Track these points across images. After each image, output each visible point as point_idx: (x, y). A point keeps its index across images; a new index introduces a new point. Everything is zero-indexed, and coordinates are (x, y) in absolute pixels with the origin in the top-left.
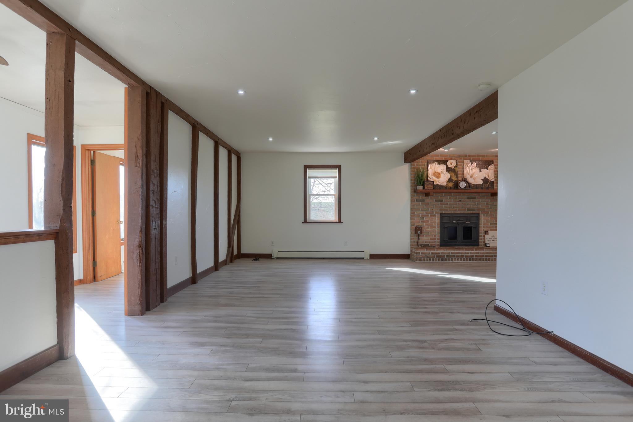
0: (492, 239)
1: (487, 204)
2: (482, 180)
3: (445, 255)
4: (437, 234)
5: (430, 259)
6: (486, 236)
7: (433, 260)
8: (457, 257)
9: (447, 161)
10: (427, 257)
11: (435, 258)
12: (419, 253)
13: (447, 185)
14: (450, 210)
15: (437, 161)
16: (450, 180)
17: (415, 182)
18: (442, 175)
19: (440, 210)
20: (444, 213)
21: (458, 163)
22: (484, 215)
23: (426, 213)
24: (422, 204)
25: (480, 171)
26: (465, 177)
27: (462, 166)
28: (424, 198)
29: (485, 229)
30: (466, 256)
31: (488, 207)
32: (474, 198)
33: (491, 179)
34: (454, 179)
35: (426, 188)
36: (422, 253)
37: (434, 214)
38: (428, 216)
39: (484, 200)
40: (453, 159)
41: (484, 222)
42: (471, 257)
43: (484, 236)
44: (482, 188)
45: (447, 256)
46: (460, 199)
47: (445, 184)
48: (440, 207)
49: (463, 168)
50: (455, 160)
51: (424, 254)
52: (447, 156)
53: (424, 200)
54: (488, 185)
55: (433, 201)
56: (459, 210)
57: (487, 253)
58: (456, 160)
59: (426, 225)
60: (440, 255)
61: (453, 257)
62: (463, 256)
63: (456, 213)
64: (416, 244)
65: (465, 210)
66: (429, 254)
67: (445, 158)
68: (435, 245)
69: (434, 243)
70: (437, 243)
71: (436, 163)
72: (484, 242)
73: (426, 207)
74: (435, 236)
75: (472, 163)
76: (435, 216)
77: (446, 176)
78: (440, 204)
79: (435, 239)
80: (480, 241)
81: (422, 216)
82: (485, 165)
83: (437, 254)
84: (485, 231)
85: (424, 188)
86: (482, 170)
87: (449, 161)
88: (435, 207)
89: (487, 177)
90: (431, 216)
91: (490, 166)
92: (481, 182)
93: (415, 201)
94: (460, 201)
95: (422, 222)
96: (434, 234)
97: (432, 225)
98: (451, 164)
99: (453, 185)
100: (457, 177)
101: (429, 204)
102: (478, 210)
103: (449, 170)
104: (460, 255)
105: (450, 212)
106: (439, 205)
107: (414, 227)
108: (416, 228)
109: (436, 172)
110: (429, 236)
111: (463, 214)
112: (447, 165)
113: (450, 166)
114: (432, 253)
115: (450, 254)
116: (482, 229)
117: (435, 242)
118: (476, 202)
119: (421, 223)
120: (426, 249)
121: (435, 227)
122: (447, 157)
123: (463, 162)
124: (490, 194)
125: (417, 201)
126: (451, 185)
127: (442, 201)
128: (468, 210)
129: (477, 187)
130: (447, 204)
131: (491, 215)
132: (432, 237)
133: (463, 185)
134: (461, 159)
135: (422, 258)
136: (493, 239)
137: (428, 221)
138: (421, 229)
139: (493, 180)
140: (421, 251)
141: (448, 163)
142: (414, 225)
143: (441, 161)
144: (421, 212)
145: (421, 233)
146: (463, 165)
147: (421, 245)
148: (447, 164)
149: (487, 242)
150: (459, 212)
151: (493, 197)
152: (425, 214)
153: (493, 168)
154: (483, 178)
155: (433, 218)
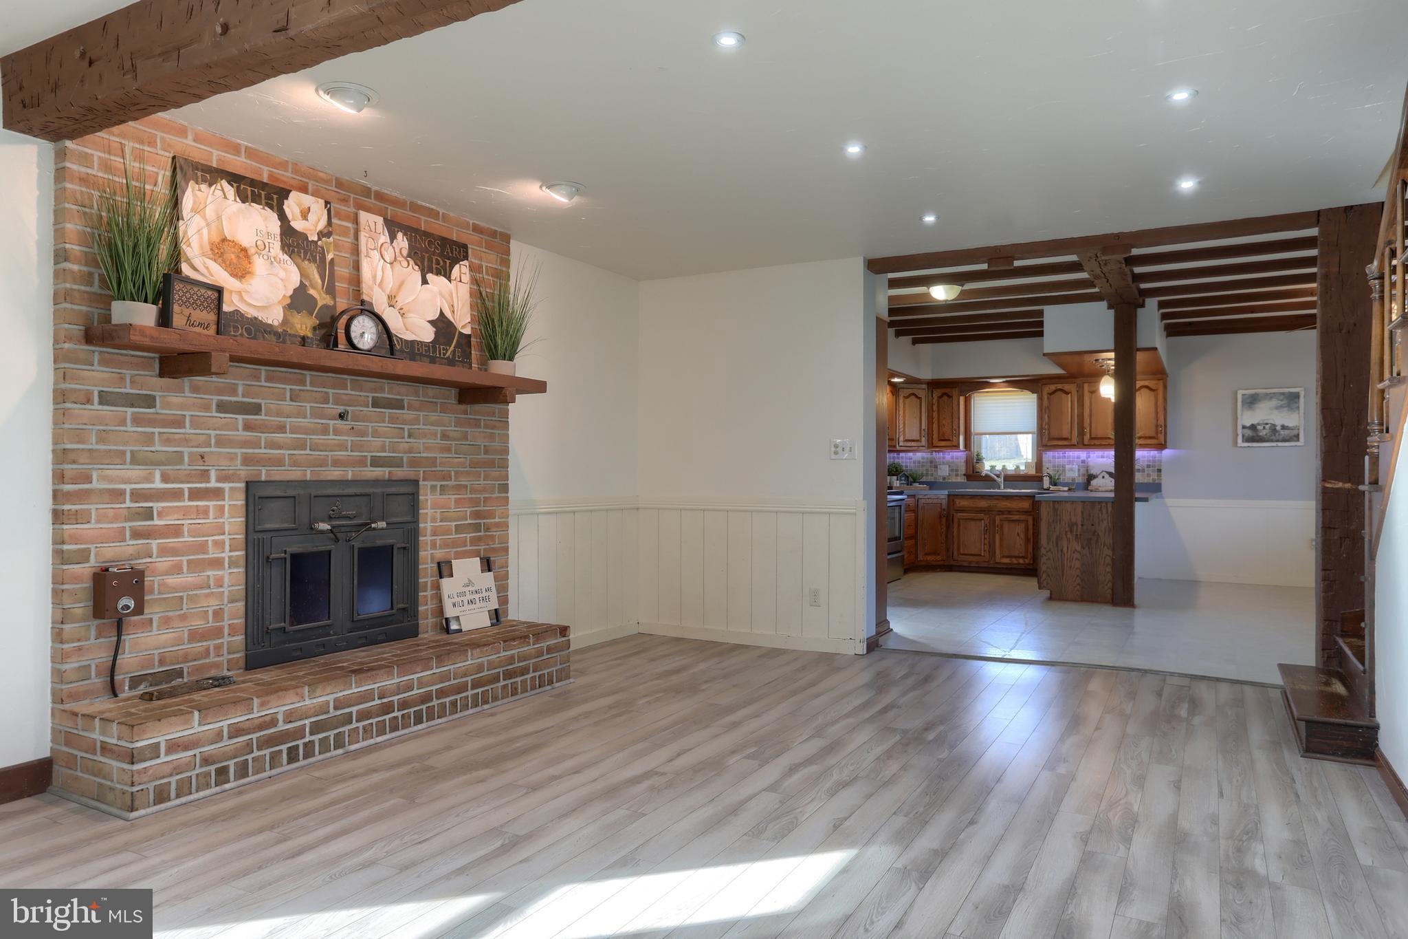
0: (464, 594)
1: (445, 436)
2: (429, 322)
3: (307, 722)
4: (231, 601)
5: (222, 773)
6: (446, 583)
7: (243, 771)
8: (362, 716)
9: (284, 194)
10: (206, 761)
11: (250, 757)
12: (154, 751)
13: (285, 322)
14: (295, 463)
15: (235, 179)
16: (299, 300)
17: (91, 274)
18: (259, 264)
19: (247, 460)
20: (263, 478)
21: (334, 221)
22: (433, 488)
23: (165, 478)
24: (137, 421)
25: (425, 282)
26: (365, 297)
27: (350, 239)
28: (153, 383)
29: (440, 554)
30: (404, 705)
31: (448, 450)
32: (398, 405)
33: (463, 327)
34: (322, 299)
35: (178, 320)
36: (173, 747)
37: (213, 484)
38: (177, 495)
39: (434, 417)
40: (310, 188)
41: (433, 520)
42: (423, 702)
43: (437, 587)
44: (433, 360)
45: (316, 728)
46: (341, 409)
47: (274, 317)
48: (245, 444)
49: (356, 251)
50: (322, 202)
51: (186, 748)
52: (283, 165)
53: (150, 401)
54: (454, 351)
55: (207, 408)
56: (336, 463)
57: (480, 668)
58: (327, 203)
59: (164, 551)
60: (282, 726)
61: (343, 725)
62: (387, 708)
63: (322, 478)
64: (97, 681)
65: (361, 462)
66: (219, 736)
67: (271, 176)
68: (217, 665)
69: (213, 659)
70: (229, 653)
71: (230, 191)
72: (440, 610)
73: (168, 441)
74: (218, 614)
75: (393, 237)
76: (217, 494)
77: (282, 274)
78: (248, 427)
79: (218, 633)
80: (421, 608)
81: (137, 496)
82: (441, 255)
83: (261, 727)
84: (439, 564)
85: (164, 319)
86: (430, 276)
87: (294, 195)
88: (220, 442)
89: (448, 314)
90: (195, 495)
91: (457, 267)
92: (427, 334)
93: (89, 401)
94: (341, 416)
95: (136, 534)
96: (213, 603)
97: (202, 548)
98: (305, 214)
99: (314, 329)
100: (331, 290)
101: (179, 423)
102: (414, 463)
103: (292, 241)
104: (377, 702)
105: (295, 474)
106: (242, 434)
107: (85, 570)
108: (101, 578)
109: (224, 240)
110: (183, 617)
111: (354, 482)
112: (282, 217)
113: (298, 225)
114: (236, 732)
115: (333, 713)
116: (427, 556)
117: (218, 648)
118: (406, 427)
119: (131, 546)
120: (196, 713)
121: (217, 563)
122: (286, 176)
123: (356, 221)
124: (453, 392)
125: (105, 399)
126: (304, 325)
127: (256, 409)
128: (376, 462)
129: (414, 350)
130: (281, 429)
131: (459, 488)
132: (198, 623)
133: (365, 333)
134: (345, 201)
135: (173, 780)
136: (469, 597)
137: (176, 531)
138: (141, 582)
139: (467, 331)
140: (160, 734)
141: (292, 205)
142: (87, 560)
143: (253, 183)
144: (136, 472)
145: (139, 610)
146: (357, 237)
147: (135, 682)
148: (285, 207)
149: (450, 612)
150: (335, 474)
151: (462, 407)
152: (158, 484)
153: (466, 278)
154: (434, 315)
155: (205, 512)
